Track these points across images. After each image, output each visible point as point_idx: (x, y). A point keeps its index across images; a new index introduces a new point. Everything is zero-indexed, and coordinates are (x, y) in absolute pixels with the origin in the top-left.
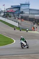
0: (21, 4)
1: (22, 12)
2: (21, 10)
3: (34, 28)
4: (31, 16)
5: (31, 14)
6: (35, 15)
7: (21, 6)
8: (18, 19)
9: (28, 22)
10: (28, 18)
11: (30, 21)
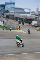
0: (6, 3)
1: (7, 10)
2: (6, 9)
3: (19, 27)
4: (16, 15)
5: (17, 13)
6: (21, 14)
7: (6, 4)
8: (3, 18)
9: (13, 21)
10: (14, 17)
11: (15, 20)
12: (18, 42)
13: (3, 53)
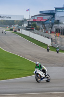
0: (56, 9)
1: (58, 21)
2: (56, 18)
7: (56, 11)
8: (51, 32)
12: (38, 74)
13: (50, 89)
